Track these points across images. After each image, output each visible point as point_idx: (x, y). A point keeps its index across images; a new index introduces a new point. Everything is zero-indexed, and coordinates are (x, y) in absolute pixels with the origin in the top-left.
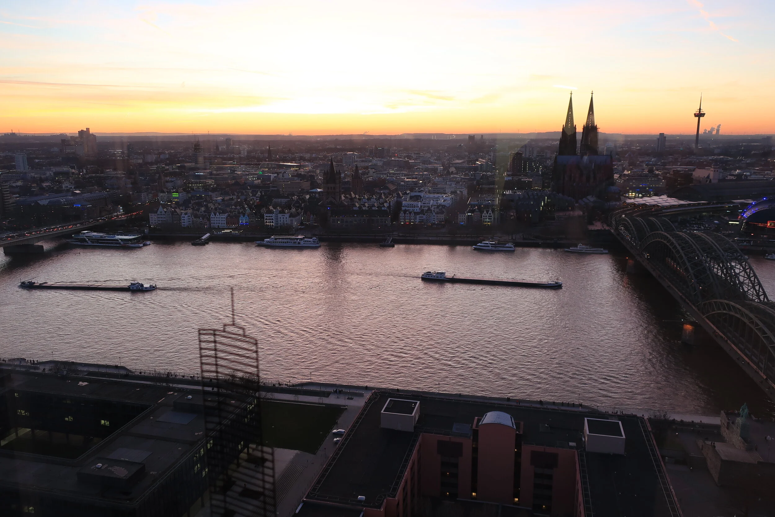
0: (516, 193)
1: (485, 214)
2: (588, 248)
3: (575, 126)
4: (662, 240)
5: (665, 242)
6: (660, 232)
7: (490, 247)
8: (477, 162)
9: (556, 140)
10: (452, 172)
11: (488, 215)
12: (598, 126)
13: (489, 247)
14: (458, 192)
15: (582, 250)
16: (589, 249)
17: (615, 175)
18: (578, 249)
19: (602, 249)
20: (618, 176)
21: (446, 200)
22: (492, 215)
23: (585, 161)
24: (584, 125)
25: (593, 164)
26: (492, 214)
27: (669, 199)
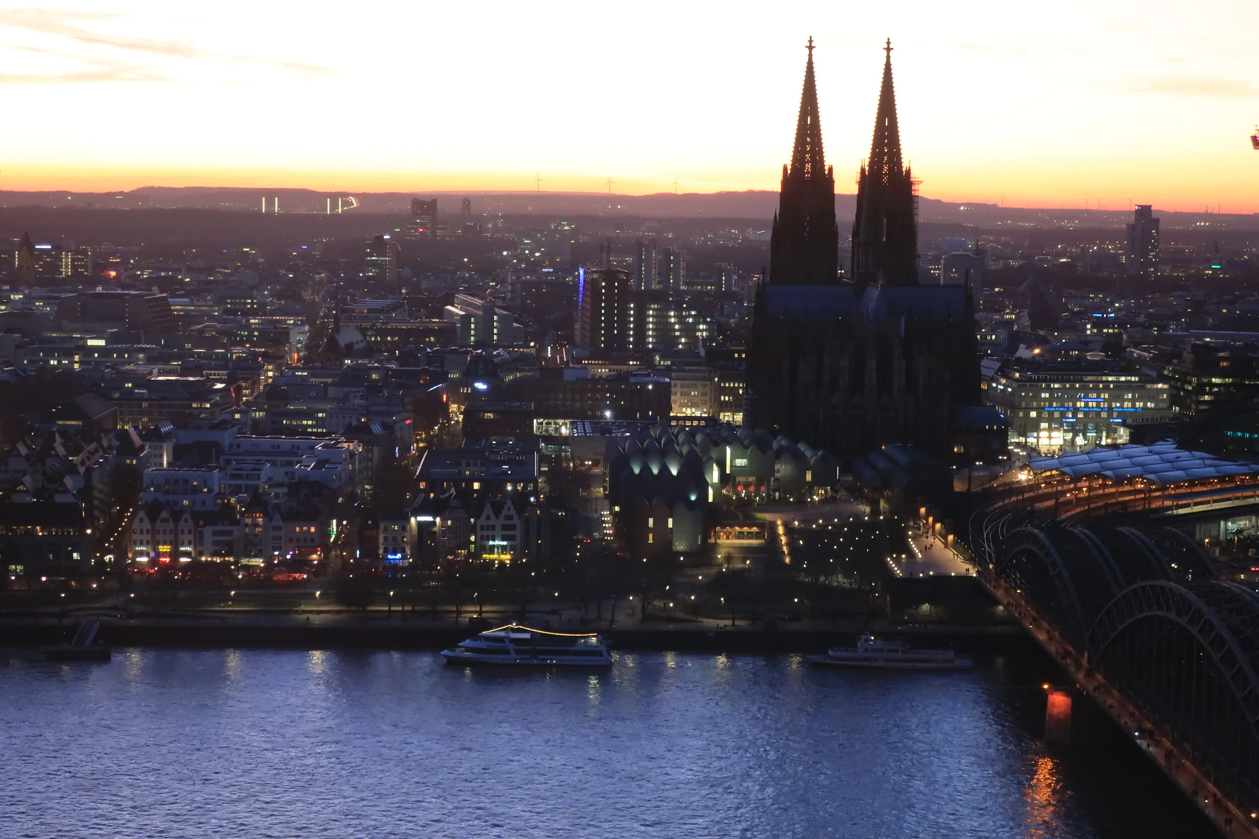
0: (611, 433)
1: (488, 518)
2: (896, 651)
3: (831, 169)
4: (1172, 615)
5: (1183, 621)
6: (1162, 582)
7: (513, 655)
8: (449, 307)
9: (757, 224)
10: (349, 346)
11: (502, 521)
12: (915, 175)
13: (506, 652)
14: (376, 428)
15: (876, 660)
16: (899, 655)
17: (985, 362)
18: (860, 653)
19: (950, 654)
20: (997, 365)
21: (327, 461)
22: (516, 521)
23: (872, 305)
24: (863, 170)
25: (903, 319)
26: (516, 517)
27: (1184, 454)
